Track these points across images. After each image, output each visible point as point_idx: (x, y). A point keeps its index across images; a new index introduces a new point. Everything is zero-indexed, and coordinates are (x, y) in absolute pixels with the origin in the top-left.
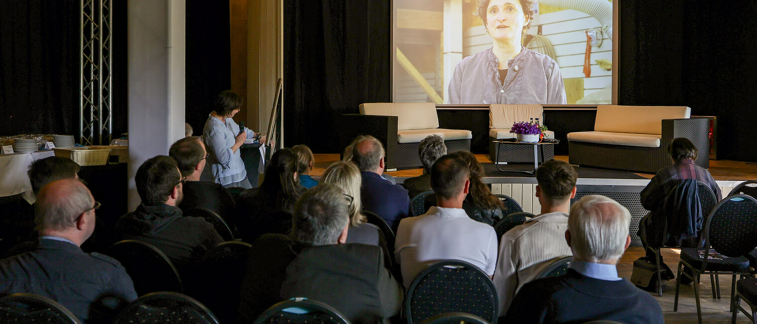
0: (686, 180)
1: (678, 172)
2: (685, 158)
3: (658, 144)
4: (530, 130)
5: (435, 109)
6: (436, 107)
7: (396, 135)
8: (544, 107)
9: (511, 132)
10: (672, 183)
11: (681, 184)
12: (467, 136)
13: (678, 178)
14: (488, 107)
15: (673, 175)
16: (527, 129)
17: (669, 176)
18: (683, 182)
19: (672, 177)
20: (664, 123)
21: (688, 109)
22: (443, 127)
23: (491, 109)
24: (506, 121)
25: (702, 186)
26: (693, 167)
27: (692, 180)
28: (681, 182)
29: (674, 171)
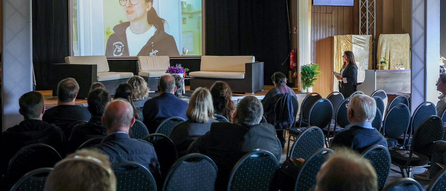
0: (286, 94)
1: (280, 90)
2: (282, 83)
3: (243, 77)
4: (180, 71)
5: (107, 59)
6: (107, 58)
7: (96, 77)
9: (166, 73)
10: (278, 96)
13: (280, 93)
14: (137, 58)
15: (278, 92)
16: (177, 71)
17: (276, 92)
20: (247, 65)
21: (254, 57)
22: (111, 70)
23: (139, 59)
24: (149, 66)
25: (292, 96)
26: (286, 87)
27: (288, 93)
28: (283, 95)
29: (278, 90)
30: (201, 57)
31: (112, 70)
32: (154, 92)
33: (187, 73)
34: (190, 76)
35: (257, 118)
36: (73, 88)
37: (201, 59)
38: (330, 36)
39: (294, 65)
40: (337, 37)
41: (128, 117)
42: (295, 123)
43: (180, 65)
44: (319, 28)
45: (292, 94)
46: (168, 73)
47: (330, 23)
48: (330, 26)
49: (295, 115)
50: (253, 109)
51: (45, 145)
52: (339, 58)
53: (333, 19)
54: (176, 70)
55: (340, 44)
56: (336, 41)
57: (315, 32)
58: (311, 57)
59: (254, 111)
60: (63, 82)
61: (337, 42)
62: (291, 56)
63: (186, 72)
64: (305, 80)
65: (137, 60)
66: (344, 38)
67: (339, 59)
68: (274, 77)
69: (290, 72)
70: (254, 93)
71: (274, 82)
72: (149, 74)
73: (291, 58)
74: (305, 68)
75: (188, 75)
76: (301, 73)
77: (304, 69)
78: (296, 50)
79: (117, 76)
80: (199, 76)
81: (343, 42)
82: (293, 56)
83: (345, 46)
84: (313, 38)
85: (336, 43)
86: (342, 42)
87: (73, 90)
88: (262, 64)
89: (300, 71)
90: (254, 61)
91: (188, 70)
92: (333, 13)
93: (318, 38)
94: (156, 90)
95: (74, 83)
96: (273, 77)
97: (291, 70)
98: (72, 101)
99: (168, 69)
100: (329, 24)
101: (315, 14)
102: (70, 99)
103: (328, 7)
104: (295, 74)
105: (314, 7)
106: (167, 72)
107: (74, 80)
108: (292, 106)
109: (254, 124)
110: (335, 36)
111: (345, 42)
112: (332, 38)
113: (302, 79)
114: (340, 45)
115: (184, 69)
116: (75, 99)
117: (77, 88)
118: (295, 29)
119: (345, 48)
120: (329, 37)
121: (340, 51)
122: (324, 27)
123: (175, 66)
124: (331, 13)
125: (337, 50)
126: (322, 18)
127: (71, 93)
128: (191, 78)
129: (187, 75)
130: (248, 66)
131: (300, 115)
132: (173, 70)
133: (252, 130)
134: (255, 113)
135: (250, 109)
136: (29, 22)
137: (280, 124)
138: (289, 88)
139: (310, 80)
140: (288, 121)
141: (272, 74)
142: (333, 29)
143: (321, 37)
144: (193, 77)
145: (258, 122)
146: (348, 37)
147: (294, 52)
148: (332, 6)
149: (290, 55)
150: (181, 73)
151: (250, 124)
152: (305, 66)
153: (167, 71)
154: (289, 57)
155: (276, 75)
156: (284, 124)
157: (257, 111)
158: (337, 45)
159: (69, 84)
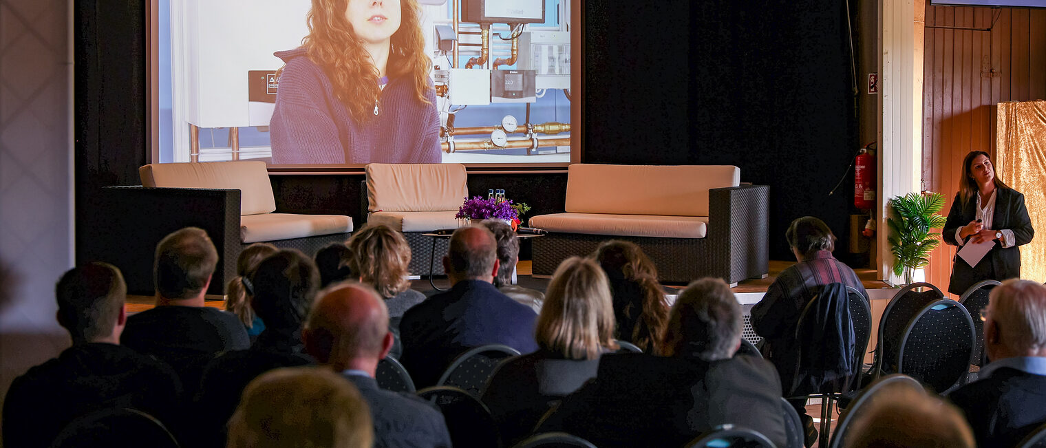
0: (832, 285)
1: (814, 274)
2: (820, 250)
3: (703, 232)
4: (501, 212)
5: (267, 174)
6: (269, 170)
7: (238, 229)
8: (468, 169)
9: (457, 217)
10: (806, 293)
11: (825, 291)
12: (347, 227)
13: (814, 283)
14: (363, 170)
15: (807, 278)
16: (493, 211)
17: (801, 281)
18: (827, 289)
19: (806, 282)
20: (714, 194)
21: (737, 170)
22: (279, 210)
23: (369, 174)
24: (402, 195)
25: (852, 294)
26: (833, 263)
27: (839, 284)
28: (823, 289)
29: (806, 273)
30: (567, 168)
31: (282, 207)
32: (419, 277)
33: (525, 218)
34: (532, 227)
35: (724, 342)
36: (200, 258)
37: (567, 173)
38: (986, 102)
39: (867, 196)
40: (1007, 107)
41: (375, 331)
42: (860, 379)
43: (502, 192)
44: (948, 76)
45: (851, 287)
46: (464, 217)
47: (986, 61)
48: (986, 70)
49: (860, 353)
50: (712, 314)
51: (135, 411)
52: (1011, 175)
53: (994, 47)
54: (488, 208)
55: (1016, 129)
56: (1004, 119)
57: (938, 89)
58: (923, 172)
59: (713, 323)
60: (172, 241)
61: (1007, 123)
62: (858, 168)
63: (521, 216)
64: (901, 243)
65: (363, 177)
66: (1028, 111)
67: (1014, 178)
68: (795, 231)
69: (855, 218)
70: (735, 284)
71: (795, 250)
72: (402, 221)
73: (858, 174)
74: (900, 204)
75: (526, 224)
76: (889, 221)
77: (899, 208)
78: (873, 146)
79: (301, 225)
80: (560, 227)
81: (1026, 125)
82: (863, 167)
83: (1032, 137)
84: (929, 109)
85: (1005, 126)
86: (1022, 122)
87: (199, 266)
88: (763, 192)
89: (885, 214)
90: (737, 182)
91: (527, 208)
92: (996, 30)
93: (947, 109)
94: (424, 273)
95: (202, 245)
96: (792, 231)
97: (857, 211)
98: (197, 296)
99: (462, 205)
100: (982, 67)
101: (939, 32)
102: (190, 291)
103: (979, 12)
104: (872, 224)
105: (933, 10)
106: (460, 216)
107: (204, 234)
108: (851, 323)
109: (714, 356)
110: (999, 105)
111: (1032, 125)
112: (991, 111)
113: (892, 241)
114: (1016, 133)
115: (514, 206)
116: (204, 291)
117: (211, 260)
118: (873, 80)
119: (1032, 143)
120: (981, 107)
121: (1017, 154)
122: (967, 75)
123: (486, 197)
124: (988, 30)
125: (1008, 149)
126: (958, 44)
127: (194, 273)
128: (536, 233)
129: (523, 225)
130: (719, 199)
131: (877, 351)
132: (479, 208)
133: (713, 374)
134: (717, 326)
135: (704, 316)
136: (66, 64)
137: (813, 379)
138: (843, 266)
139: (918, 243)
140: (837, 371)
141: (788, 224)
142: (996, 82)
143: (957, 108)
144: (544, 233)
145: (726, 353)
146: (1040, 107)
147: (867, 153)
148: (992, 7)
149: (854, 164)
150: (507, 217)
151: (705, 355)
152: (899, 201)
153: (461, 211)
154: (853, 170)
155: (798, 225)
156: (826, 379)
157: (722, 323)
158: (1008, 134)
159: (188, 246)
